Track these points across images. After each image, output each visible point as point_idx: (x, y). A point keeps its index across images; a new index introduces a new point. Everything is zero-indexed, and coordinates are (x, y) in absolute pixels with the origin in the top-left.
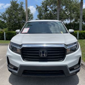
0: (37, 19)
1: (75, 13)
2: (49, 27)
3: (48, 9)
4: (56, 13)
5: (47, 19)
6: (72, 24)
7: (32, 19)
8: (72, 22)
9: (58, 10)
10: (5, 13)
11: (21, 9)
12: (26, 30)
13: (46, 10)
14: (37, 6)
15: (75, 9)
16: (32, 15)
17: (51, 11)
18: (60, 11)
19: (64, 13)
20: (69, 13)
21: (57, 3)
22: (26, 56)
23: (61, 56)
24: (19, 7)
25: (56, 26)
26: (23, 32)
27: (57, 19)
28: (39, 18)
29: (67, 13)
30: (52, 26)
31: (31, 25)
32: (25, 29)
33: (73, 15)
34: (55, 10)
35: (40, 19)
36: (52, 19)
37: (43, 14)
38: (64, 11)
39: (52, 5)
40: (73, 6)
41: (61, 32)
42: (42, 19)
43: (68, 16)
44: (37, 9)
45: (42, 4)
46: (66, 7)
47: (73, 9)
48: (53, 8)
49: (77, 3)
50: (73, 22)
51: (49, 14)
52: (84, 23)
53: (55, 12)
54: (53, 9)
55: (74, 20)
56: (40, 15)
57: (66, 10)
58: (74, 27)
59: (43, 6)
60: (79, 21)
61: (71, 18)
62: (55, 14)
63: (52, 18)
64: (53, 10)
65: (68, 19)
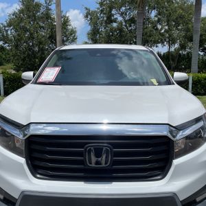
0: (86, 43)
1: (180, 27)
2: (117, 61)
3: (115, 17)
4: (133, 27)
5: (111, 43)
6: (172, 55)
7: (74, 41)
8: (172, 49)
9: (140, 21)
10: (5, 27)
11: (47, 16)
12: (50, 73)
13: (110, 20)
14: (87, 9)
15: (181, 17)
16: (73, 32)
17: (121, 23)
18: (144, 23)
19: (154, 27)
20: (167, 28)
21: (136, 3)
22: (42, 164)
23: (156, 165)
24: (42, 10)
25: (134, 58)
26: (40, 80)
27: (135, 43)
28: (92, 39)
29: (162, 29)
30: (125, 60)
31: (69, 59)
32: (47, 70)
33: (175, 33)
34: (132, 21)
35: (95, 42)
36: (123, 43)
37: (102, 29)
38: (152, 23)
39: (124, 8)
40: (176, 11)
41: (152, 80)
42: (100, 43)
43: (162, 35)
44: (87, 17)
45: (98, 6)
46: (159, 14)
47: (177, 19)
48: (126, 14)
49: (185, 3)
50: (175, 50)
51: (115, 31)
52: (202, 54)
53: (130, 26)
54: (127, 18)
55: (177, 46)
56: (94, 33)
57: (159, 21)
58: (179, 62)
59: (102, 11)
60: (190, 48)
61: (172, 41)
62: (130, 31)
63: (123, 39)
64: (126, 21)
65: (163, 43)
